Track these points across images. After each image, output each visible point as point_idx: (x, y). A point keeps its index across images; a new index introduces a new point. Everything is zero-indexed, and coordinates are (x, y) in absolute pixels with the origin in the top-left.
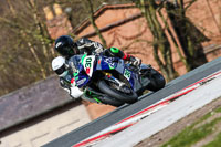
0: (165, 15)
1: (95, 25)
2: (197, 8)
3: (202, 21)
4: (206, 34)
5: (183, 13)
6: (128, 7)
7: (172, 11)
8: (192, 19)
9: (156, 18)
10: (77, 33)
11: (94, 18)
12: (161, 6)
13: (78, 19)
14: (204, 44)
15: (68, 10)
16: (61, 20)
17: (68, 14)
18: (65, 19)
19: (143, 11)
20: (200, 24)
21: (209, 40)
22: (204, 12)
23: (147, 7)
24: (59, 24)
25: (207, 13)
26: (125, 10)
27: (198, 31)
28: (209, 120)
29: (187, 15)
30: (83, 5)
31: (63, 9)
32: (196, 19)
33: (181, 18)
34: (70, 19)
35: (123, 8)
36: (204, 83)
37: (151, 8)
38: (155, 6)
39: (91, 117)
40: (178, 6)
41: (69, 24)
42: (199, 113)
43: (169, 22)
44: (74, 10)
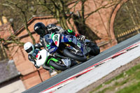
0: (72, 23)
1: (28, 29)
2: (92, 18)
3: (96, 27)
4: (99, 35)
5: (84, 22)
6: (49, 18)
7: (77, 21)
8: (90, 26)
9: (66, 25)
10: (17, 35)
11: (28, 25)
12: (70, 17)
13: (17, 25)
14: (97, 41)
15: (11, 20)
16: (6, 26)
17: (11, 23)
18: (9, 26)
19: (59, 20)
20: (95, 29)
21: (100, 39)
22: (97, 21)
23: (61, 18)
24: (5, 29)
25: (99, 22)
26: (47, 20)
27: (93, 33)
28: (101, 89)
29: (86, 23)
30: (21, 17)
31: (8, 20)
32: (92, 25)
33: (83, 25)
34: (12, 26)
35: (46, 18)
36: (97, 66)
37: (63, 19)
38: (66, 17)
39: (26, 87)
40: (81, 17)
41: (12, 29)
42: (94, 85)
43: (75, 27)
44: (15, 20)
